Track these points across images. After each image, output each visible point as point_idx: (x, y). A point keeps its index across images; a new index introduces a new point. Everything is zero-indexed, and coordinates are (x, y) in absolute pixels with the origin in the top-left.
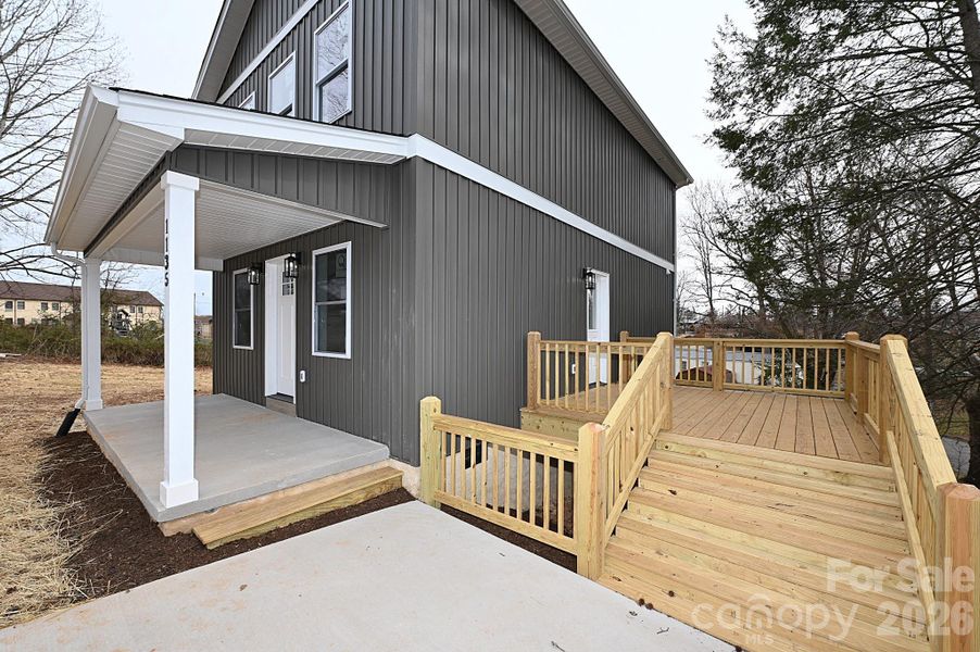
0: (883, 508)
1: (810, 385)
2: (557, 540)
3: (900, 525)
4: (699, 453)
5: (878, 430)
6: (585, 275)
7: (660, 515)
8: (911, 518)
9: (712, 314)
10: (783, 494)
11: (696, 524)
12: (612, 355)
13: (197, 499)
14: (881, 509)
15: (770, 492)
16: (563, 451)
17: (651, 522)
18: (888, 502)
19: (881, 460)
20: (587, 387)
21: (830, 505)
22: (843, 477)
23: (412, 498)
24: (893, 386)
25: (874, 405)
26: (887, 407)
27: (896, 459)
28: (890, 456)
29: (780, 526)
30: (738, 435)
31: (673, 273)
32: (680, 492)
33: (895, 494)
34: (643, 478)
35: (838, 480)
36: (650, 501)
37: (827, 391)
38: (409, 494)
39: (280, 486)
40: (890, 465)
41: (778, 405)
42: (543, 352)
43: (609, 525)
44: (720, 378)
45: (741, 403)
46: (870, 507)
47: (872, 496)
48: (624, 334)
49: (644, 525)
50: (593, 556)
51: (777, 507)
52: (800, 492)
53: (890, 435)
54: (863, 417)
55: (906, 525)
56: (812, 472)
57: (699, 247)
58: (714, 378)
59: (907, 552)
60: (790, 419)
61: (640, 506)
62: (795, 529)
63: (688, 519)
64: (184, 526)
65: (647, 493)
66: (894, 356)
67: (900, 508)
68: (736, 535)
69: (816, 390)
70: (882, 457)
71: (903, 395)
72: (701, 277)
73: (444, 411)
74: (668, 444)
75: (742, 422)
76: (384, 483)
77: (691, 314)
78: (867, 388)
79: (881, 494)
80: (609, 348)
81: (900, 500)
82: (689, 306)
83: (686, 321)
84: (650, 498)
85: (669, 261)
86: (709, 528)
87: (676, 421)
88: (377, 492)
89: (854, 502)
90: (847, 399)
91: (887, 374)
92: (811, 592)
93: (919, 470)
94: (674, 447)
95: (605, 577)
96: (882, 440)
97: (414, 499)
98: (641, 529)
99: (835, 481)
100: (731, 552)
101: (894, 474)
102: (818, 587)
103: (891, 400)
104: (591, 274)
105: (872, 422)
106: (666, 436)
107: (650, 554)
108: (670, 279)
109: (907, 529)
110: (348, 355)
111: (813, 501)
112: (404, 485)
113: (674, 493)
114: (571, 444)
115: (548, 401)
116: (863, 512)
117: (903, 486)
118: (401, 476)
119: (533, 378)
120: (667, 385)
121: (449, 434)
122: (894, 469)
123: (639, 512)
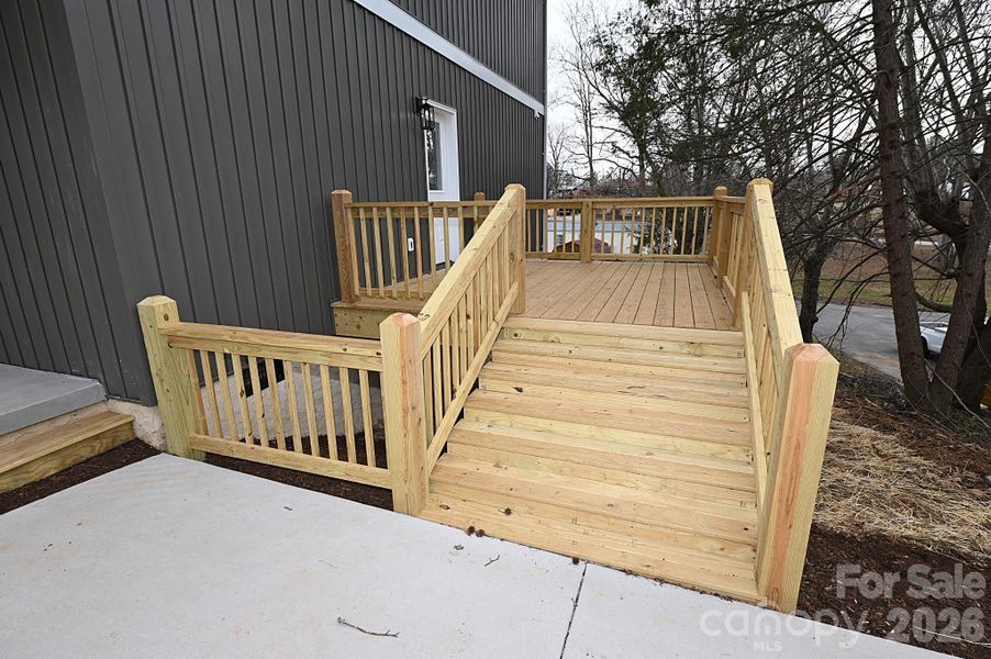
0: (730, 376)
1: (677, 250)
2: (369, 474)
3: (744, 392)
4: (552, 338)
5: (734, 293)
6: (420, 107)
7: (503, 419)
8: (754, 384)
9: (592, 178)
10: (636, 375)
11: (542, 424)
12: (465, 219)
14: (729, 378)
15: (625, 374)
16: (363, 358)
17: (492, 430)
18: (734, 369)
19: (733, 325)
20: (433, 267)
21: (684, 381)
22: (696, 348)
23: (154, 452)
24: (753, 238)
25: (733, 265)
26: (745, 265)
27: (747, 322)
28: (742, 319)
29: (631, 412)
30: (597, 311)
31: (543, 117)
32: (526, 389)
33: (744, 360)
34: (484, 377)
35: (692, 351)
36: (491, 405)
37: (692, 255)
38: (147, 446)
40: (742, 329)
41: (644, 275)
42: (357, 220)
43: (438, 442)
44: (588, 247)
45: (606, 276)
46: (718, 377)
47: (722, 365)
48: (479, 197)
49: (482, 435)
50: (413, 486)
51: (629, 390)
52: (654, 370)
53: (745, 296)
54: (722, 280)
55: (749, 391)
56: (668, 346)
57: (580, 91)
58: (582, 249)
59: (747, 420)
60: (654, 289)
61: (477, 413)
62: (645, 412)
63: (533, 420)
65: (489, 394)
66: (758, 203)
67: (746, 375)
68: (584, 430)
69: (682, 255)
70: (734, 322)
71: (763, 248)
72: (581, 131)
74: (518, 332)
75: (604, 296)
76: (97, 437)
77: (570, 178)
78: (729, 249)
79: (730, 362)
80: (460, 210)
81: (747, 367)
82: (567, 168)
83: (564, 187)
84: (491, 401)
85: (539, 100)
86: (557, 426)
87: (530, 303)
89: (705, 373)
90: (710, 262)
91: (750, 226)
92: (655, 480)
93: (769, 332)
94: (523, 334)
95: (430, 508)
96: (737, 303)
97: (158, 452)
98: (478, 441)
99: (690, 354)
100: (576, 450)
101: (744, 339)
102: (661, 474)
103: (750, 258)
104: (427, 107)
105: (730, 286)
106: (515, 322)
107: (487, 468)
108: (540, 124)
109: (749, 396)
111: (665, 378)
112: (139, 434)
113: (520, 390)
114: (373, 346)
115: (369, 290)
116: (712, 384)
117: (751, 352)
118: (131, 423)
119: (345, 259)
120: (518, 256)
121: (196, 351)
122: (744, 335)
123: (477, 420)
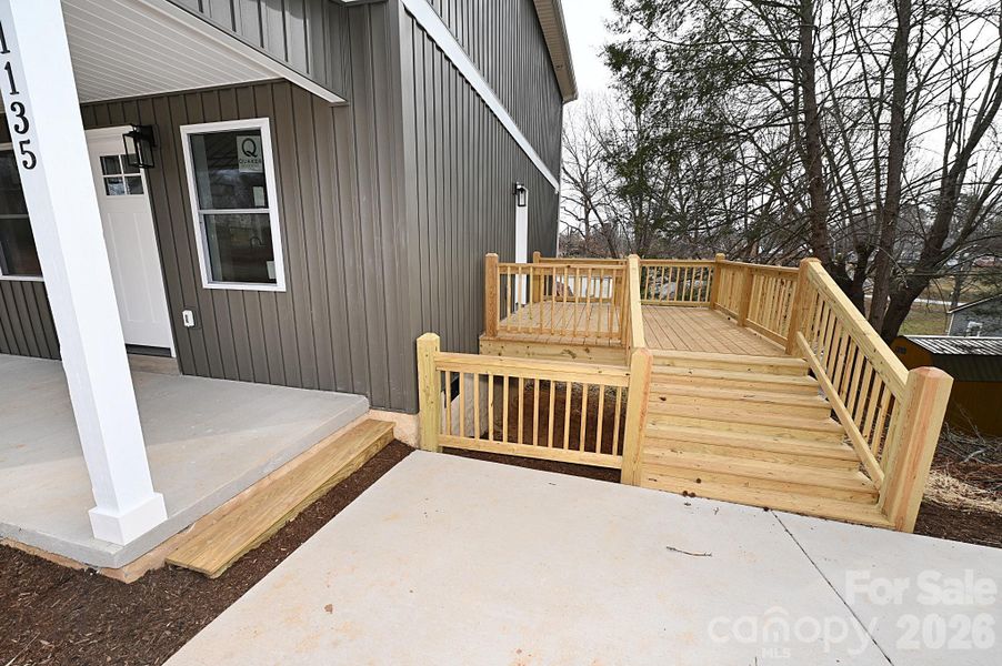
1: (679, 298)
4: (668, 362)
6: (516, 190)
7: (662, 420)
11: (693, 422)
13: (166, 519)
14: (806, 389)
22: (774, 370)
23: (409, 450)
31: (558, 194)
32: (669, 398)
37: (698, 302)
38: (405, 446)
39: (266, 471)
42: (503, 276)
46: (798, 388)
48: (537, 254)
51: (746, 398)
52: (753, 384)
53: (801, 335)
54: (744, 321)
56: (754, 368)
63: (685, 419)
64: (155, 560)
69: (691, 301)
73: (444, 348)
78: (749, 300)
85: (558, 181)
86: (704, 423)
88: (374, 451)
89: (790, 386)
90: (711, 307)
95: (644, 481)
97: (414, 449)
104: (522, 190)
105: (760, 326)
110: (281, 286)
112: (396, 436)
113: (664, 399)
116: (796, 394)
118: (393, 428)
119: (492, 304)
121: (443, 372)
